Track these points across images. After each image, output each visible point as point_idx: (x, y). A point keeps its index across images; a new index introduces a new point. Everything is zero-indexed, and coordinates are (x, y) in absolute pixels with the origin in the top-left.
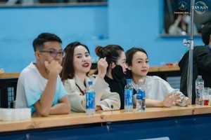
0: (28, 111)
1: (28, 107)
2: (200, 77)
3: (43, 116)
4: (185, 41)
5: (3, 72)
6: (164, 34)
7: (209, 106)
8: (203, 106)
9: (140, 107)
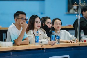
0: (12, 43)
1: (12, 41)
2: (82, 31)
3: (18, 45)
4: (77, 15)
5: (1, 27)
6: (68, 13)
7: (86, 42)
8: (84, 42)
9: (58, 42)
